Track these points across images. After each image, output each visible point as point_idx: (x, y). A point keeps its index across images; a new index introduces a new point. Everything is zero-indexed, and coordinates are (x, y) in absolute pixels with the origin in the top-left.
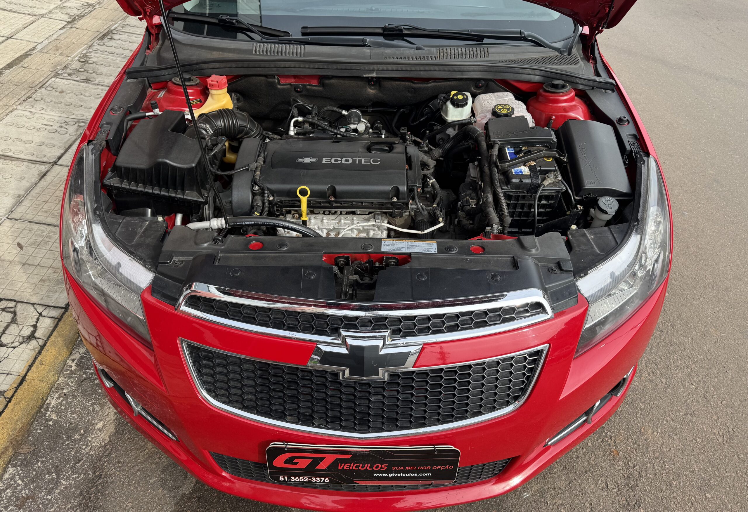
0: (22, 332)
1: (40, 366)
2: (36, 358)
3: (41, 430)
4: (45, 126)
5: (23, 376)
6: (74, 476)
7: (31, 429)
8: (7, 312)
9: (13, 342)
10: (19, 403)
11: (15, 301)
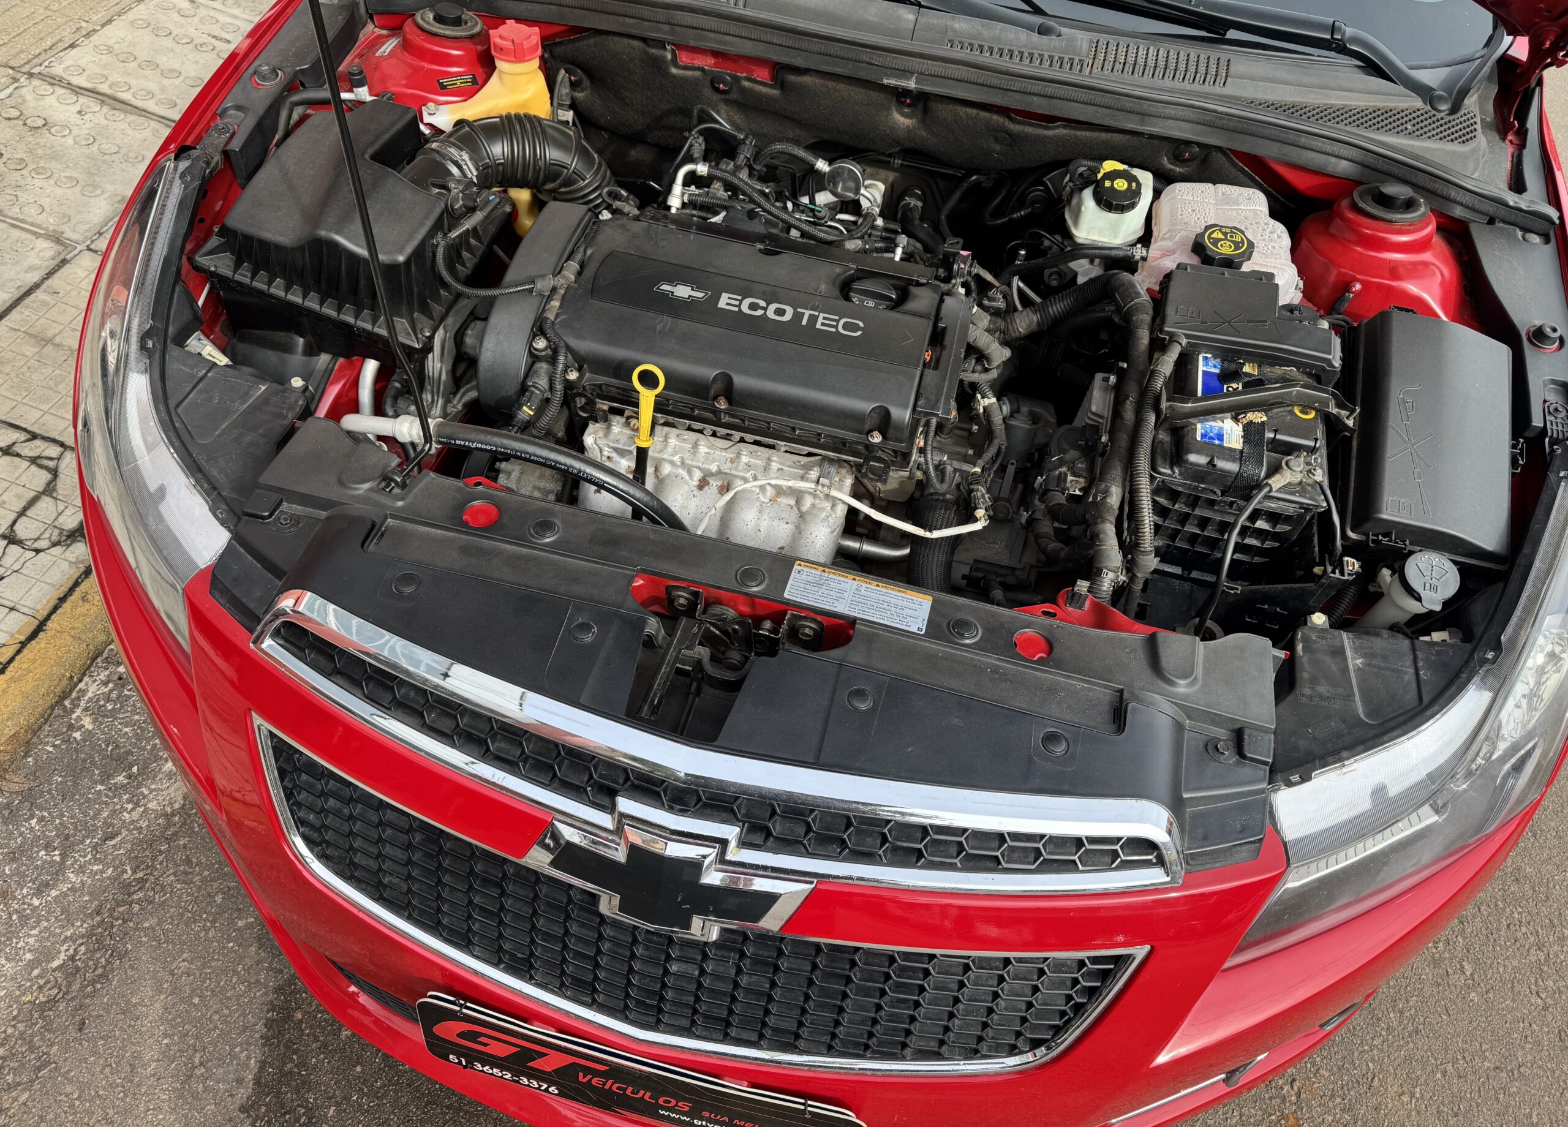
0: (61, 519)
1: (81, 602)
2: (76, 584)
3: (54, 746)
4: (213, 41)
5: (41, 618)
6: (95, 868)
7: (35, 740)
8: (41, 466)
9: (38, 539)
10: (20, 679)
11: (62, 444)
